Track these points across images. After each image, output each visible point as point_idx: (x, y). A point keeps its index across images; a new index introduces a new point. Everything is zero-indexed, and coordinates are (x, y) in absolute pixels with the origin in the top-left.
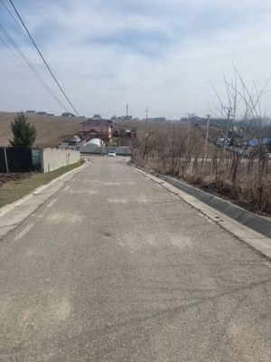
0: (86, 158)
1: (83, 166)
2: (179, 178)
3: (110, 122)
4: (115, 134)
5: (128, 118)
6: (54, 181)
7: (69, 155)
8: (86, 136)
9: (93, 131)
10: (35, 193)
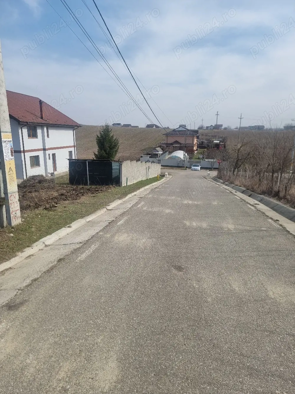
0: (167, 171)
1: (163, 180)
2: (280, 199)
3: (196, 132)
4: (201, 146)
5: (217, 127)
6: (130, 196)
7: (149, 168)
8: (169, 147)
9: (176, 142)
10: (109, 208)
